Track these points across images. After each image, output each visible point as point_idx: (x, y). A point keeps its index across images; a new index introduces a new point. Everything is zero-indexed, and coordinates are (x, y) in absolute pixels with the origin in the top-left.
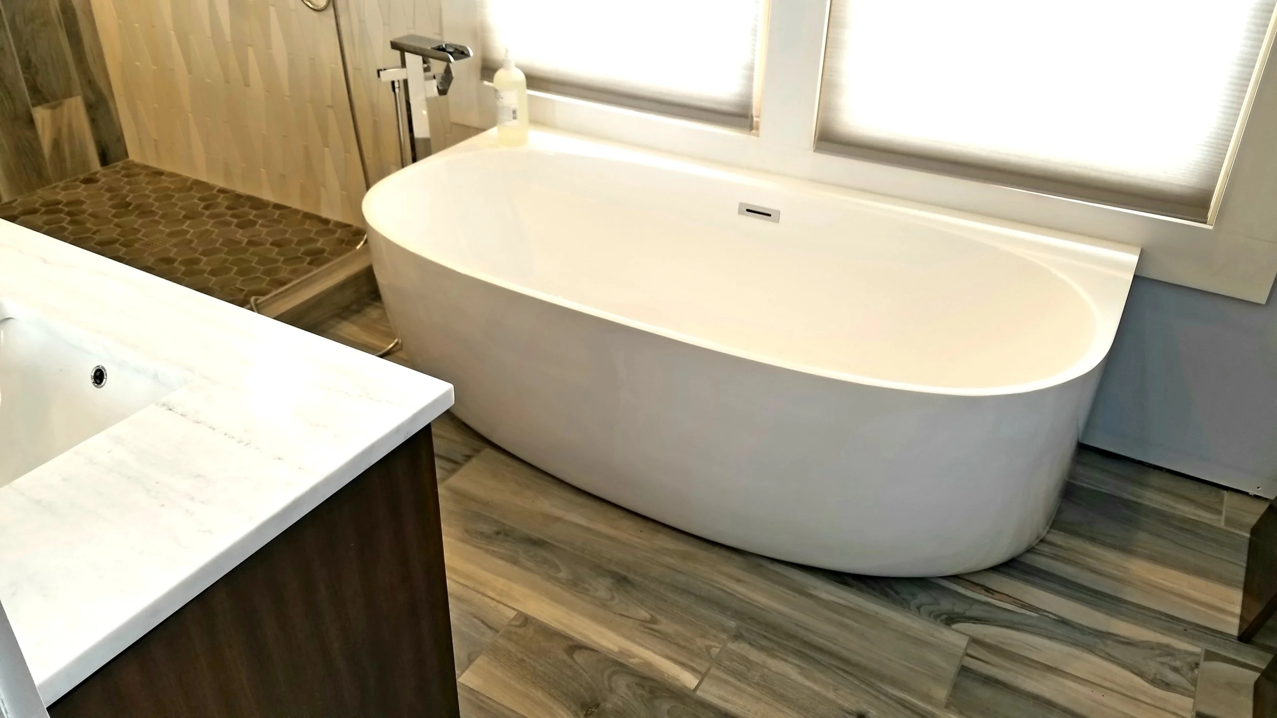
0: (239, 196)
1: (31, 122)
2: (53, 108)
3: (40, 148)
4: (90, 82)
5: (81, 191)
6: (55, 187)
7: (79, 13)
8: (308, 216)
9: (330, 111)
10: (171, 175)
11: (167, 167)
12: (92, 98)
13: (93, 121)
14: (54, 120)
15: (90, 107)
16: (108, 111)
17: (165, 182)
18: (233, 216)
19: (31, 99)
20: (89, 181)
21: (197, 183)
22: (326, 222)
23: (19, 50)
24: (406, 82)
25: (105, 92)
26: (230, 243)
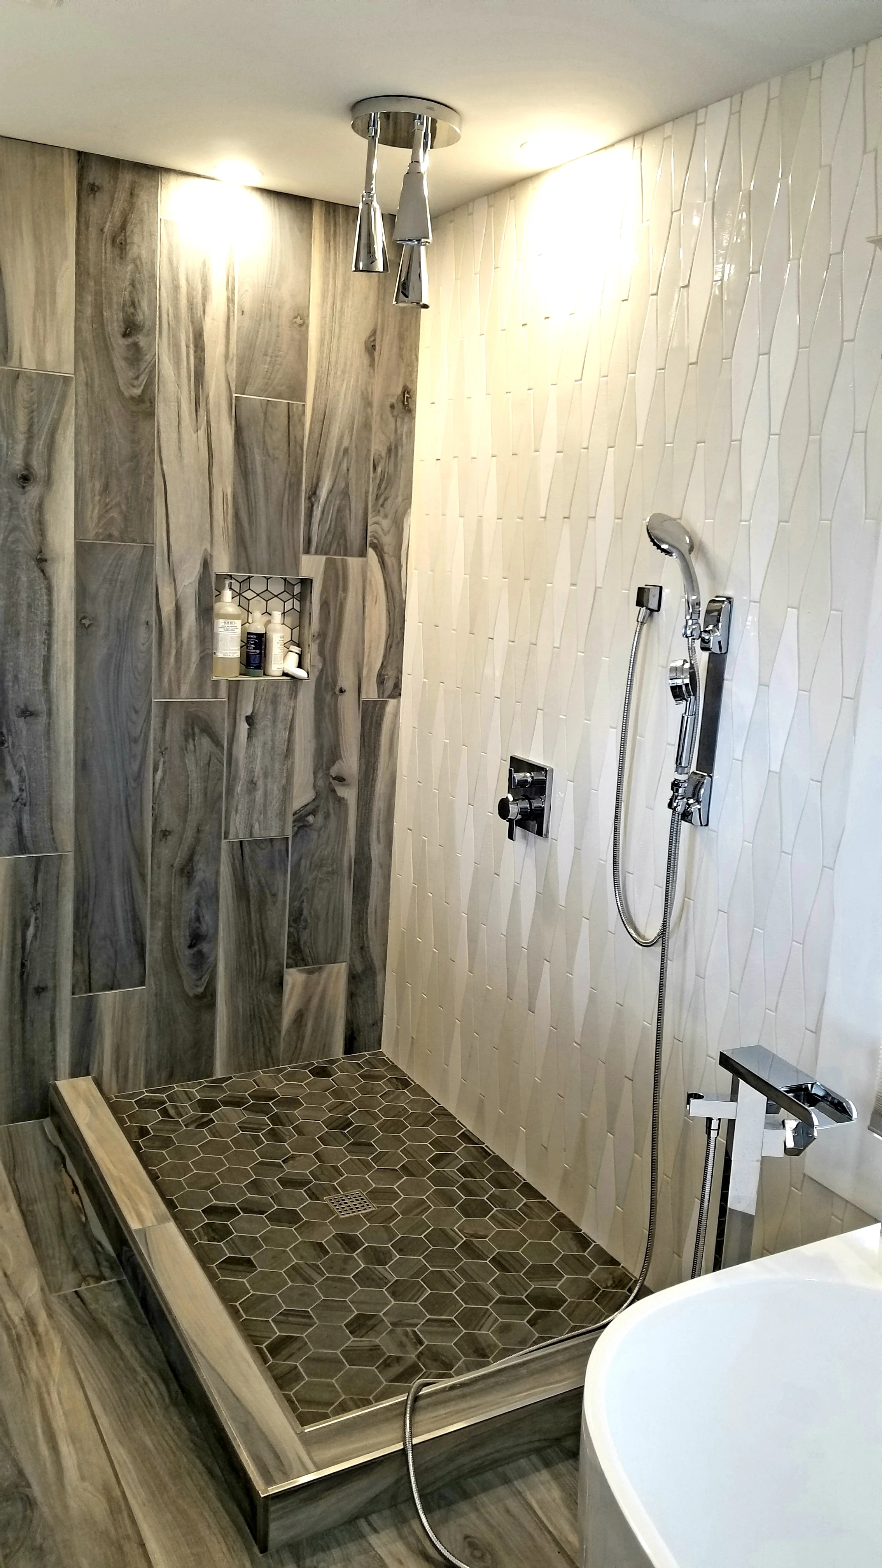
0: (485, 1153)
1: (279, 985)
2: (310, 972)
3: (280, 1020)
4: (363, 949)
5: (307, 1085)
6: (281, 1071)
7: (375, 865)
8: (563, 1222)
9: (628, 1083)
10: (419, 1090)
11: (416, 1077)
12: (359, 968)
13: (351, 996)
14: (306, 986)
15: (353, 978)
16: (374, 986)
17: (405, 1101)
18: (464, 1187)
19: (288, 957)
20: (322, 1072)
21: (443, 1112)
22: (583, 1241)
23: (292, 899)
24: (732, 1123)
25: (377, 964)
26: (442, 1236)
